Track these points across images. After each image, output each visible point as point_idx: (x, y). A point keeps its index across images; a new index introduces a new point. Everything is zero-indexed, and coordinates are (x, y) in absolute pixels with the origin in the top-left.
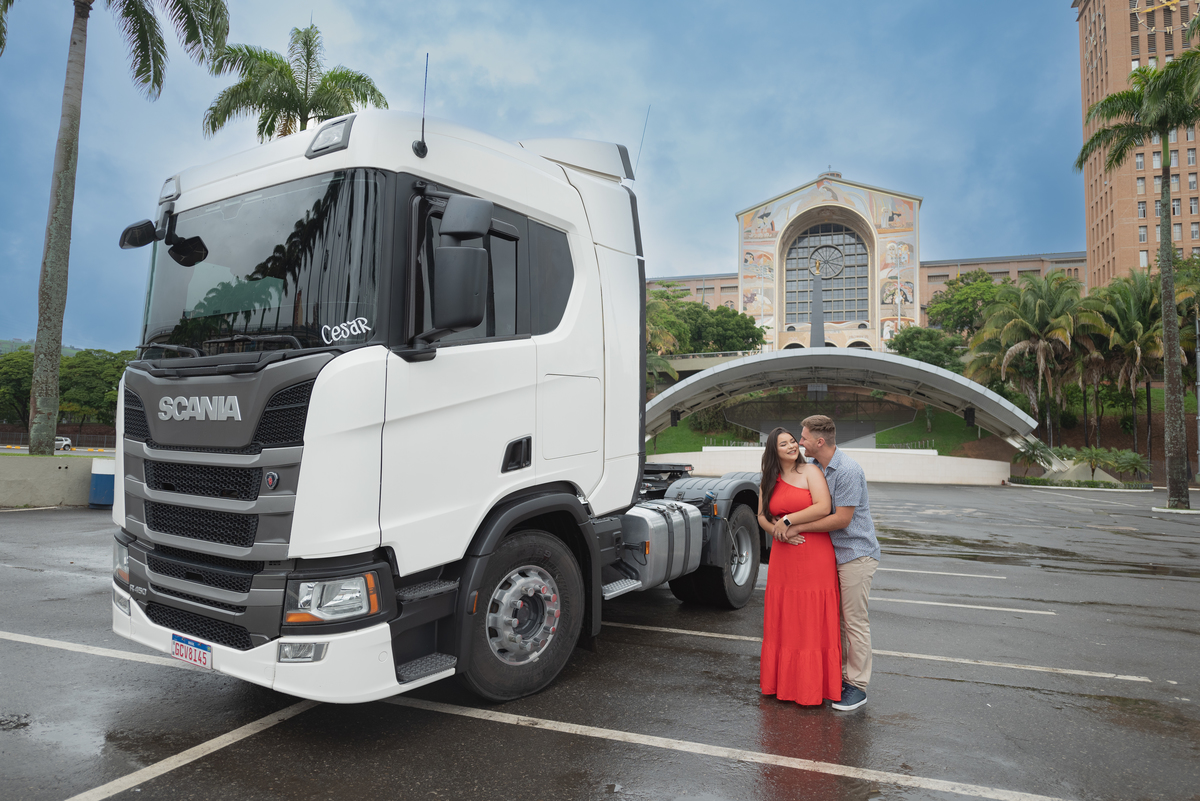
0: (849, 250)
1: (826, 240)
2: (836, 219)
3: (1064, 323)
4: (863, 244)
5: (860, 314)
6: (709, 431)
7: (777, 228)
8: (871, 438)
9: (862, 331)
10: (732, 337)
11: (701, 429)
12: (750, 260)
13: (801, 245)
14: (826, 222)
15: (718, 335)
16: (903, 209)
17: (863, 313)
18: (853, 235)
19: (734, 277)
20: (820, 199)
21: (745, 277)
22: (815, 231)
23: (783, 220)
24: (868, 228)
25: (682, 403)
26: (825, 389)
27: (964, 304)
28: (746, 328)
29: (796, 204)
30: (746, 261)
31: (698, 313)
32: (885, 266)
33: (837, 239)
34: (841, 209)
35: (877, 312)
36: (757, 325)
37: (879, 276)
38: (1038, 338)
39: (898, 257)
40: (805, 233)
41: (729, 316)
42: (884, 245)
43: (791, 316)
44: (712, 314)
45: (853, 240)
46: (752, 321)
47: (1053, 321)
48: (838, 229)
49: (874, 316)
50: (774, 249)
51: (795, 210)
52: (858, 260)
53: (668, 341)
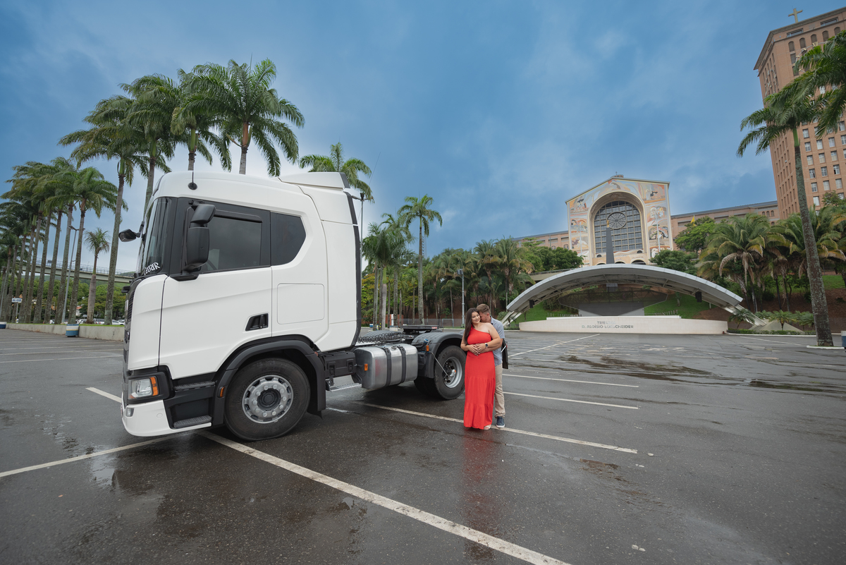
0: (628, 213)
1: (616, 210)
2: (620, 198)
3: (758, 242)
4: (637, 210)
5: (638, 245)
6: (554, 310)
7: (587, 207)
8: (641, 310)
9: (639, 255)
10: (565, 262)
11: (549, 309)
12: (574, 223)
13: (602, 213)
14: (615, 200)
15: (558, 261)
16: (658, 189)
17: (640, 245)
18: (630, 205)
19: (566, 233)
20: (611, 189)
21: (572, 232)
22: (609, 206)
23: (591, 201)
24: (639, 201)
25: (536, 296)
26: (617, 286)
27: (697, 236)
28: (573, 257)
29: (598, 193)
30: (572, 224)
31: (546, 251)
32: (650, 220)
33: (622, 208)
34: (623, 193)
35: (647, 244)
36: (579, 255)
37: (647, 225)
38: (742, 251)
39: (658, 214)
40: (604, 207)
41: (563, 252)
42: (648, 210)
43: (599, 250)
44: (554, 252)
45: (631, 208)
46: (576, 253)
47: (751, 241)
48: (622, 203)
49: (645, 246)
50: (587, 217)
51: (597, 196)
52: (635, 218)
53: (529, 266)
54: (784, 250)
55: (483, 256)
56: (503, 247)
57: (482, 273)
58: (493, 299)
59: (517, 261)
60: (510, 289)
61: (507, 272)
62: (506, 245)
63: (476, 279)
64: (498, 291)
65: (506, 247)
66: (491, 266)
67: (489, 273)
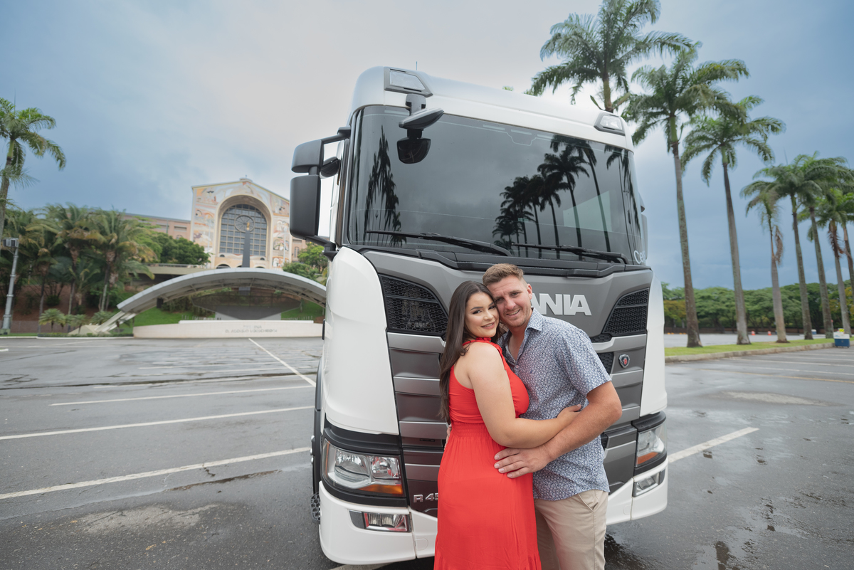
0: (257, 220)
1: (245, 212)
2: (251, 203)
4: (265, 219)
5: (262, 254)
6: (175, 311)
7: (217, 200)
8: (279, 315)
9: (262, 261)
10: (189, 256)
11: (169, 310)
12: (199, 214)
13: (231, 212)
14: (246, 203)
15: (180, 254)
16: (286, 205)
17: (263, 253)
18: (260, 213)
19: (189, 222)
20: (244, 191)
21: (196, 223)
22: (239, 207)
23: (222, 198)
24: (268, 211)
26: (249, 289)
27: (315, 255)
28: (199, 252)
29: (231, 190)
30: (197, 215)
31: (166, 240)
32: (276, 231)
33: (251, 213)
34: (255, 199)
35: (271, 253)
36: (206, 252)
37: (273, 236)
39: (283, 229)
40: (234, 206)
41: (188, 244)
42: (274, 222)
43: (224, 247)
44: (176, 242)
45: (259, 216)
46: (203, 249)
48: (252, 208)
49: (269, 254)
50: (215, 211)
51: (229, 194)
52: (261, 226)
53: (149, 255)
55: (69, 227)
56: (110, 223)
57: (60, 251)
58: (76, 292)
59: (134, 243)
60: (113, 279)
61: (111, 256)
62: (116, 220)
63: (46, 259)
64: (89, 281)
65: (116, 223)
66: (82, 244)
67: (75, 253)
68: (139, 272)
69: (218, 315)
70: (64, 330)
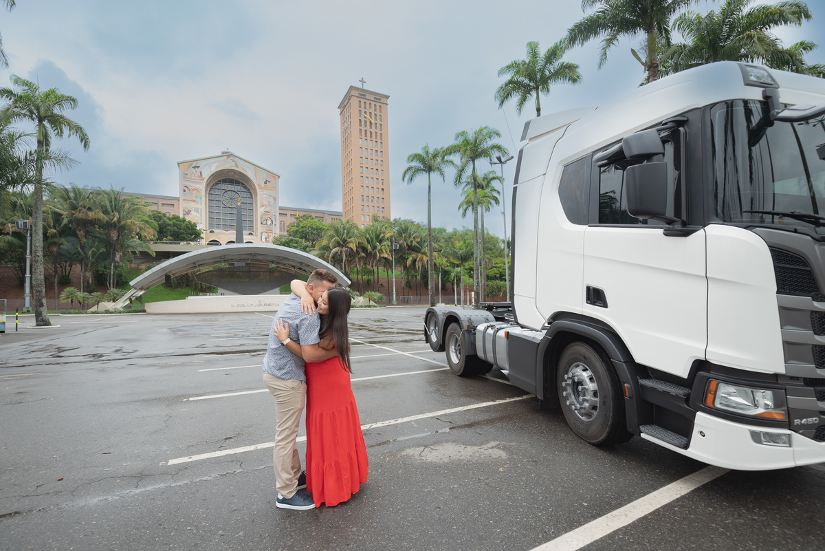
0: (242, 194)
1: (230, 187)
2: (237, 177)
3: (354, 241)
4: (250, 193)
5: (251, 228)
6: (177, 287)
7: (203, 176)
8: (277, 290)
9: (250, 236)
10: (183, 233)
11: (171, 286)
12: (187, 191)
13: (217, 187)
14: (231, 178)
15: (174, 231)
16: (271, 179)
18: (245, 187)
19: (178, 199)
20: (229, 165)
21: (184, 200)
22: (225, 181)
23: (208, 171)
24: (254, 185)
27: (304, 229)
28: (192, 229)
29: (216, 164)
30: (185, 191)
31: (160, 217)
32: (263, 206)
33: (237, 188)
34: (240, 173)
35: (259, 228)
36: (198, 228)
37: (260, 210)
38: (343, 246)
39: (269, 202)
40: (220, 181)
41: (181, 221)
42: (262, 196)
43: (212, 225)
44: (169, 219)
45: (245, 190)
46: (195, 225)
47: (349, 240)
48: (238, 183)
49: (257, 229)
50: (202, 187)
51: (215, 168)
52: (248, 201)
53: (150, 233)
54: (364, 250)
55: (74, 208)
56: (111, 202)
57: (67, 232)
58: (86, 271)
59: (135, 222)
60: (117, 258)
61: (114, 235)
62: (116, 199)
63: (56, 240)
64: (96, 259)
65: (115, 202)
66: (86, 224)
67: (81, 233)
68: (141, 250)
69: (220, 290)
70: (82, 307)
